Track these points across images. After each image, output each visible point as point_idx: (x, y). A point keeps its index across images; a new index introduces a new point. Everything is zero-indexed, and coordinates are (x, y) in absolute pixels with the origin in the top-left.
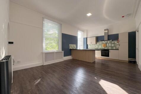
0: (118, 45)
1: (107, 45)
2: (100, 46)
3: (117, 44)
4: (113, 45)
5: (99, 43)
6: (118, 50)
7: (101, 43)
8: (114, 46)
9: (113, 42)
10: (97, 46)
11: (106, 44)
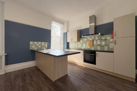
0: (112, 42)
1: (95, 43)
2: (84, 45)
3: (111, 40)
4: (103, 43)
5: (83, 40)
6: (113, 52)
7: (86, 40)
8: (106, 45)
9: (103, 38)
10: (80, 45)
11: (93, 41)
